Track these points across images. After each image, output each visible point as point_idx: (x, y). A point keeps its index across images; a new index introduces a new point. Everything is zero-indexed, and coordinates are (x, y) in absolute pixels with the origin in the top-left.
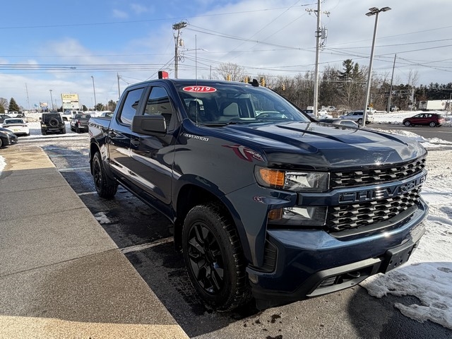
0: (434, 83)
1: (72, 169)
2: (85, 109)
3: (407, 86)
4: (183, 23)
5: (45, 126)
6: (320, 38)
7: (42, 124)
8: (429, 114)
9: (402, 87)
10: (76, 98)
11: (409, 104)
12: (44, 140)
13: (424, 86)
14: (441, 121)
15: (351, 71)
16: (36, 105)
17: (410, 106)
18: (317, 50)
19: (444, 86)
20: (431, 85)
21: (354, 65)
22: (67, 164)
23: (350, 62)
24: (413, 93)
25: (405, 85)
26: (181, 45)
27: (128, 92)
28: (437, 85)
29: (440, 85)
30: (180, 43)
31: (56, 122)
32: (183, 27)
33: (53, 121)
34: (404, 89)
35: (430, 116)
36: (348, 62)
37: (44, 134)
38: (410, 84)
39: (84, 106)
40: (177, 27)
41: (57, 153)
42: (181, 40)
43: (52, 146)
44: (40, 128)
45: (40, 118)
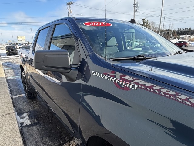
0: (179, 28)
1: (15, 77)
2: (29, 43)
3: (169, 29)
4: (71, 2)
5: (8, 52)
6: (135, 7)
7: (6, 51)
8: (182, 42)
9: (166, 30)
10: (24, 38)
11: (170, 37)
12: (7, 58)
13: (175, 29)
14: (188, 45)
15: (145, 23)
16: (6, 42)
17: (171, 38)
18: (134, 13)
19: (183, 29)
20: (178, 29)
21: (146, 21)
22: (13, 73)
23: (145, 19)
24: (172, 32)
25: (168, 29)
26: (71, 12)
27: (40, 31)
28: (180, 29)
29: (182, 29)
30: (70, 11)
31: (13, 50)
32: (71, 4)
33: (12, 49)
34: (168, 31)
35: (183, 42)
36: (144, 20)
37: (7, 56)
38: (170, 29)
39: (28, 42)
40: (69, 4)
41: (9, 67)
42: (71, 10)
43: (8, 62)
44: (6, 53)
45: (6, 48)
